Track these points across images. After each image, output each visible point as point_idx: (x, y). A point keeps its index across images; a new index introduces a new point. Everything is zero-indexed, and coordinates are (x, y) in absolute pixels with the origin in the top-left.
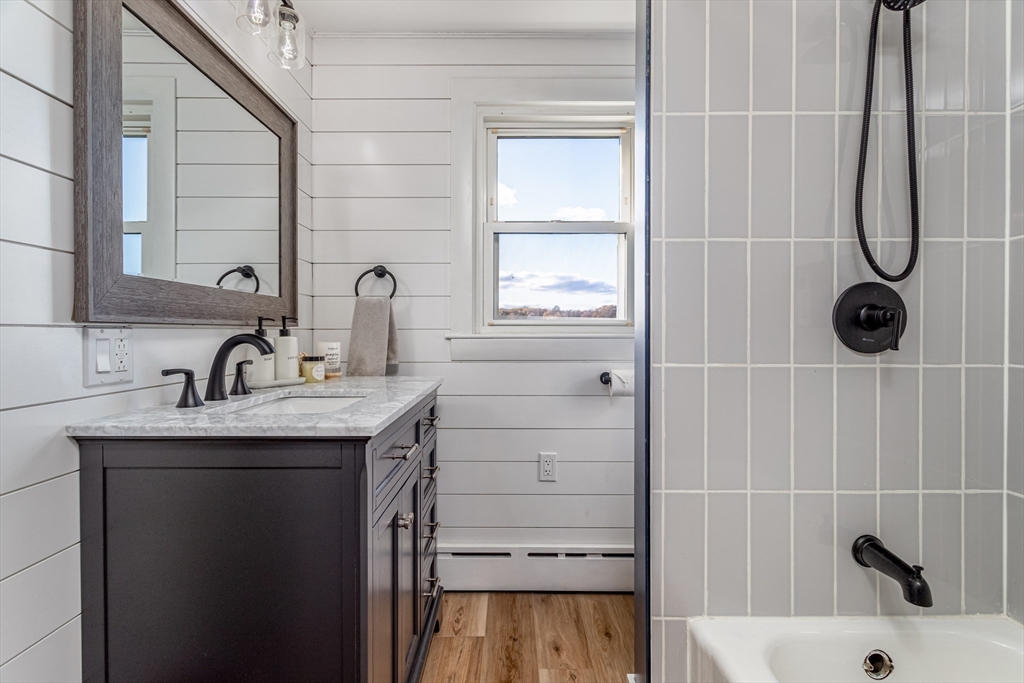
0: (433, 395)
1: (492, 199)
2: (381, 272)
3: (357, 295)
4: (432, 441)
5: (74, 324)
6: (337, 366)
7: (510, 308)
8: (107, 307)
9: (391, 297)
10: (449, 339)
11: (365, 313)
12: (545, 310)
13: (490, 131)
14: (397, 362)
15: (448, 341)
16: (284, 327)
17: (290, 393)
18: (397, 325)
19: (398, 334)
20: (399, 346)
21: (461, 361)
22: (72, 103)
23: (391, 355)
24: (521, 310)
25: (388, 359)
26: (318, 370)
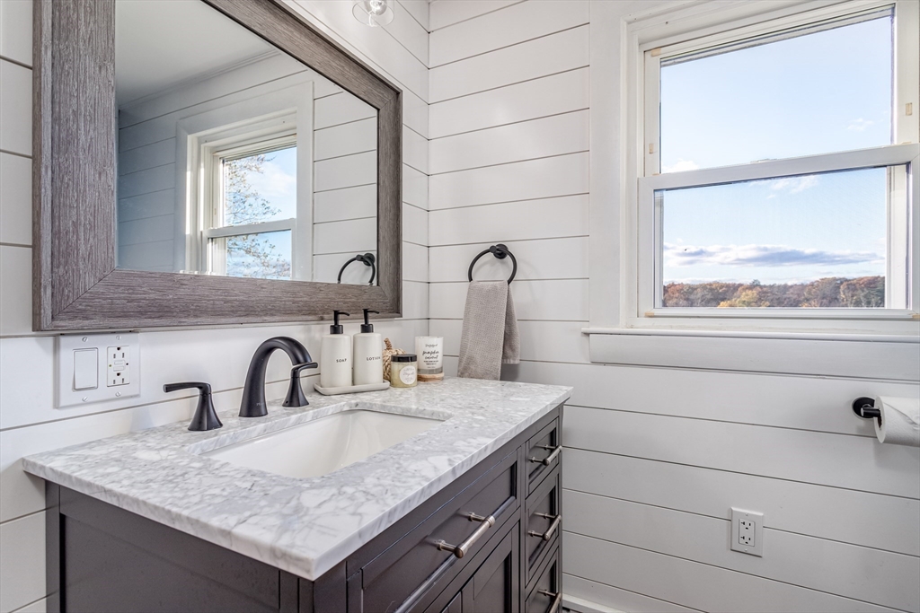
0: (557, 413)
1: (651, 145)
2: (501, 252)
3: (471, 279)
4: (554, 474)
5: (34, 333)
6: (438, 365)
7: (698, 283)
8: (85, 310)
9: (509, 282)
10: (587, 334)
11: (478, 300)
12: (740, 285)
13: (648, 54)
14: (517, 362)
15: (585, 338)
16: (366, 322)
17: (357, 405)
18: (517, 314)
19: (518, 327)
20: (519, 341)
21: (605, 364)
22: (31, 64)
23: (509, 352)
24: (711, 285)
25: (505, 356)
26: (407, 372)
